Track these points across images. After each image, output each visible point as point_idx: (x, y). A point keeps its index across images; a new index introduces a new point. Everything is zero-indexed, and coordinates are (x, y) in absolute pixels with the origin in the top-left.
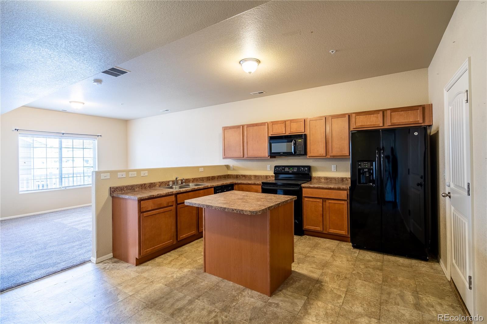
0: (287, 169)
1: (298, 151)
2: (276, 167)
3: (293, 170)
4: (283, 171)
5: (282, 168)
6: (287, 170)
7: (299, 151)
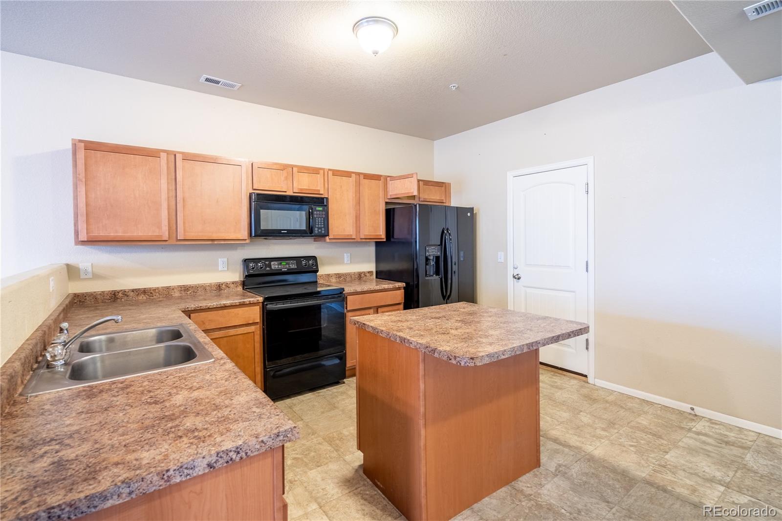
0: (275, 266)
1: (316, 229)
2: (246, 261)
3: (287, 266)
4: (268, 269)
5: (265, 263)
6: (277, 266)
7: (319, 228)
